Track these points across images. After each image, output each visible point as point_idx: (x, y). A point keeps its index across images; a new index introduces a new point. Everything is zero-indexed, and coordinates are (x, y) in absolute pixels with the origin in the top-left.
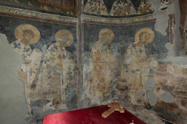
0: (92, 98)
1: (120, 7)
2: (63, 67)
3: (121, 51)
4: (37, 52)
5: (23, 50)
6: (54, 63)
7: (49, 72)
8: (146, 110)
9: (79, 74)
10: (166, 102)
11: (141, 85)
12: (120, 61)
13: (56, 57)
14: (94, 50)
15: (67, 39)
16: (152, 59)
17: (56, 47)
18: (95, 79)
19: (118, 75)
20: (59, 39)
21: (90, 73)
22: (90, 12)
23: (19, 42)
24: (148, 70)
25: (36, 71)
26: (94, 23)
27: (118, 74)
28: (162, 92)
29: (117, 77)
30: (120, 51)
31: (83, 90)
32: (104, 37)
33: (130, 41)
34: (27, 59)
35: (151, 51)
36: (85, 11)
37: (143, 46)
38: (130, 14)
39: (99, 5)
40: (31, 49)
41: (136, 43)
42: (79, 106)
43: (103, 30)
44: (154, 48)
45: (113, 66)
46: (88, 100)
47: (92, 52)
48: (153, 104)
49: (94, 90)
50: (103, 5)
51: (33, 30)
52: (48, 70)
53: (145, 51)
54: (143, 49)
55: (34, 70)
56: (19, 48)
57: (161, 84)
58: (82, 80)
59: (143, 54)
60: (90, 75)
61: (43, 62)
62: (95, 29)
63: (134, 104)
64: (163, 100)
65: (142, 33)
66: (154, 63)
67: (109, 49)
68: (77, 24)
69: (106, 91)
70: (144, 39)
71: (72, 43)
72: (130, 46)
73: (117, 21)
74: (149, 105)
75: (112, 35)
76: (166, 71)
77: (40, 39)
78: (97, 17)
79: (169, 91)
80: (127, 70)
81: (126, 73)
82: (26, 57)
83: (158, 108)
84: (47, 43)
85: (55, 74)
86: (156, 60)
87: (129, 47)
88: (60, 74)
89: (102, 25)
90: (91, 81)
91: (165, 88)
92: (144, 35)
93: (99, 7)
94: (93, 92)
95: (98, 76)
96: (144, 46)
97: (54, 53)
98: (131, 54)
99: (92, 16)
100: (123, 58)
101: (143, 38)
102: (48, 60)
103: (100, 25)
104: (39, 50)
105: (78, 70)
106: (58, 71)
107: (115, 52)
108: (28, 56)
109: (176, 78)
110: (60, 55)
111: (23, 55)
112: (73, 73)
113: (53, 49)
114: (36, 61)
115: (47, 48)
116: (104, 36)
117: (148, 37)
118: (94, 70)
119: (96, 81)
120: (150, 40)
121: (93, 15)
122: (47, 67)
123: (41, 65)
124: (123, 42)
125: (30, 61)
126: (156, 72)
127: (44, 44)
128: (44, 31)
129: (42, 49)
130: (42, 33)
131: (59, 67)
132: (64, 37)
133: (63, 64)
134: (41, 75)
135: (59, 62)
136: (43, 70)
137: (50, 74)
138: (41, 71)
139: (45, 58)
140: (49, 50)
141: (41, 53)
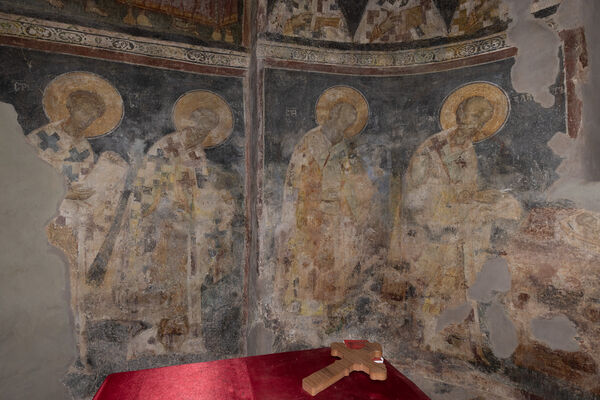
0: (291, 320)
1: (389, 13)
2: (195, 215)
3: (393, 164)
4: (113, 161)
5: (69, 155)
6: (168, 200)
7: (150, 230)
8: (476, 372)
9: (249, 240)
10: (553, 346)
11: (461, 283)
12: (390, 196)
13: (172, 180)
14: (299, 160)
15: (211, 122)
16: (502, 191)
17: (173, 149)
18: (302, 256)
19: (382, 246)
20: (183, 120)
21: (283, 234)
22: (286, 31)
23: (56, 128)
24: (487, 231)
25: (107, 226)
26: (302, 68)
27: (380, 243)
28: (536, 309)
29: (377, 252)
30: (389, 163)
31: (258, 293)
32: (335, 116)
33: (422, 128)
34: (79, 186)
35: (498, 164)
36: (272, 28)
37: (467, 146)
38: (423, 38)
39: (320, 9)
40: (92, 153)
41: (443, 134)
42: (245, 347)
43: (333, 90)
44: (507, 152)
45: (363, 215)
46: (275, 328)
47: (293, 166)
48: (503, 352)
49: (296, 295)
50: (332, 8)
51: (100, 92)
52: (146, 223)
53: (475, 163)
54: (469, 155)
55: (99, 222)
56: (56, 149)
57: (533, 279)
58: (258, 259)
59: (471, 175)
60: (283, 241)
61: (132, 196)
62: (304, 88)
63: (434, 348)
64: (540, 341)
65: (467, 100)
66: (509, 206)
67: (352, 155)
68: (247, 74)
69: (337, 299)
70: (471, 123)
71: (228, 134)
72: (425, 145)
73: (381, 61)
74: (489, 354)
75: (364, 108)
76: (552, 234)
77: (124, 122)
78: (311, 48)
79: (561, 306)
80: (413, 228)
81: (407, 239)
82: (77, 177)
83: (520, 367)
84: (144, 133)
85: (167, 236)
86: (515, 196)
87: (421, 149)
88: (187, 236)
89: (327, 76)
90: (287, 262)
91: (549, 295)
92: (472, 109)
93: (320, 16)
94: (293, 302)
95: (311, 245)
96: (471, 145)
97: (166, 168)
98: (428, 173)
99: (296, 46)
100: (400, 189)
101: (470, 118)
102: (148, 191)
103: (321, 75)
104: (117, 157)
105: (247, 226)
106: (178, 227)
107: (371, 165)
108: (81, 177)
109: (591, 262)
110: (186, 174)
111: (68, 171)
112: (229, 233)
113: (165, 152)
114: (107, 193)
115: (146, 151)
116: (336, 110)
117: (486, 114)
118: (299, 227)
119: (305, 265)
120: (496, 126)
121: (297, 40)
122: (143, 212)
123: (123, 206)
124: (401, 132)
125: (90, 193)
126: (517, 237)
127: (135, 137)
128: (137, 94)
129: (127, 154)
130: (130, 101)
131: (184, 212)
132: (203, 114)
133: (196, 204)
134: (121, 238)
135: (182, 197)
136: (129, 223)
137: (152, 234)
138: (124, 226)
139: (136, 182)
140: (153, 156)
141: (124, 165)
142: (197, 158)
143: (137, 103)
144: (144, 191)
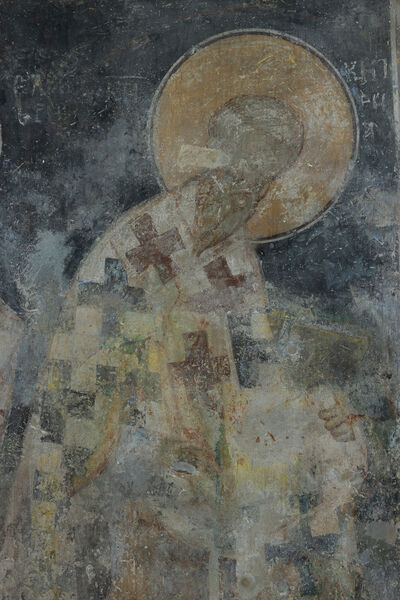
2: (232, 481)
6: (144, 435)
7: (92, 538)
13: (156, 362)
15: (278, 143)
17: (155, 255)
20: (184, 148)
61: (35, 427)
71: (337, 184)
84: (64, 210)
85: (145, 555)
88: (207, 554)
97: (136, 323)
102: (82, 404)
106: (179, 524)
110: (199, 340)
112: (346, 543)
113: (131, 270)
115: (71, 268)
122: (70, 477)
127: (35, 226)
128: (38, 76)
129: (15, 284)
130: (18, 104)
131: (196, 473)
132: (248, 121)
133: (233, 443)
135: (189, 421)
136: (29, 514)
137: (98, 550)
138: (16, 525)
139: (46, 377)
140: (92, 283)
141: (8, 323)
142: (234, 282)
143: (39, 107)
144: (70, 408)
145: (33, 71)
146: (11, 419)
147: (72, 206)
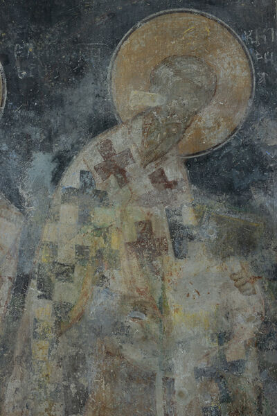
2: (170, 324)
6: (109, 293)
7: (74, 365)
13: (116, 242)
17: (114, 168)
20: (133, 93)
52: (64, 348)
71: (240, 116)
84: (51, 137)
85: (111, 377)
88: (154, 375)
97: (102, 215)
102: (65, 272)
106: (134, 355)
110: (146, 226)
112: (251, 366)
113: (98, 179)
115: (56, 178)
122: (58, 323)
127: (31, 149)
128: (31, 44)
129: (17, 190)
130: (18, 64)
131: (146, 319)
132: (178, 73)
133: (171, 298)
134: (17, 383)
135: (140, 283)
136: (30, 349)
137: (79, 374)
138: (22, 357)
139: (40, 254)
140: (71, 188)
141: (14, 216)
142: (170, 185)
143: (32, 66)
144: (57, 275)
145: (27, 41)
146: (16, 284)
147: (56, 135)
